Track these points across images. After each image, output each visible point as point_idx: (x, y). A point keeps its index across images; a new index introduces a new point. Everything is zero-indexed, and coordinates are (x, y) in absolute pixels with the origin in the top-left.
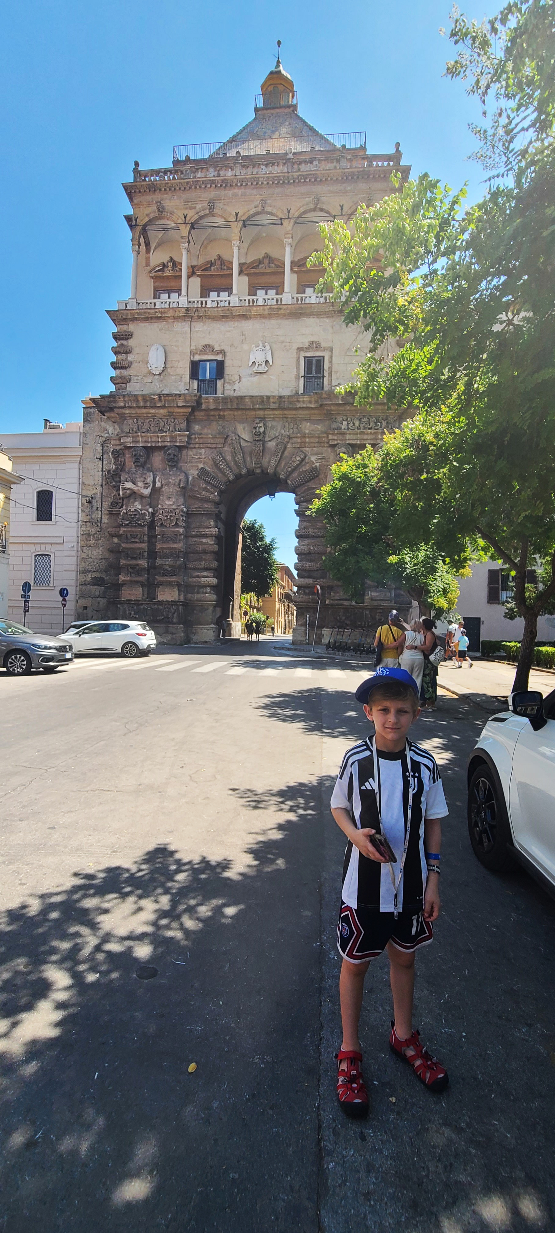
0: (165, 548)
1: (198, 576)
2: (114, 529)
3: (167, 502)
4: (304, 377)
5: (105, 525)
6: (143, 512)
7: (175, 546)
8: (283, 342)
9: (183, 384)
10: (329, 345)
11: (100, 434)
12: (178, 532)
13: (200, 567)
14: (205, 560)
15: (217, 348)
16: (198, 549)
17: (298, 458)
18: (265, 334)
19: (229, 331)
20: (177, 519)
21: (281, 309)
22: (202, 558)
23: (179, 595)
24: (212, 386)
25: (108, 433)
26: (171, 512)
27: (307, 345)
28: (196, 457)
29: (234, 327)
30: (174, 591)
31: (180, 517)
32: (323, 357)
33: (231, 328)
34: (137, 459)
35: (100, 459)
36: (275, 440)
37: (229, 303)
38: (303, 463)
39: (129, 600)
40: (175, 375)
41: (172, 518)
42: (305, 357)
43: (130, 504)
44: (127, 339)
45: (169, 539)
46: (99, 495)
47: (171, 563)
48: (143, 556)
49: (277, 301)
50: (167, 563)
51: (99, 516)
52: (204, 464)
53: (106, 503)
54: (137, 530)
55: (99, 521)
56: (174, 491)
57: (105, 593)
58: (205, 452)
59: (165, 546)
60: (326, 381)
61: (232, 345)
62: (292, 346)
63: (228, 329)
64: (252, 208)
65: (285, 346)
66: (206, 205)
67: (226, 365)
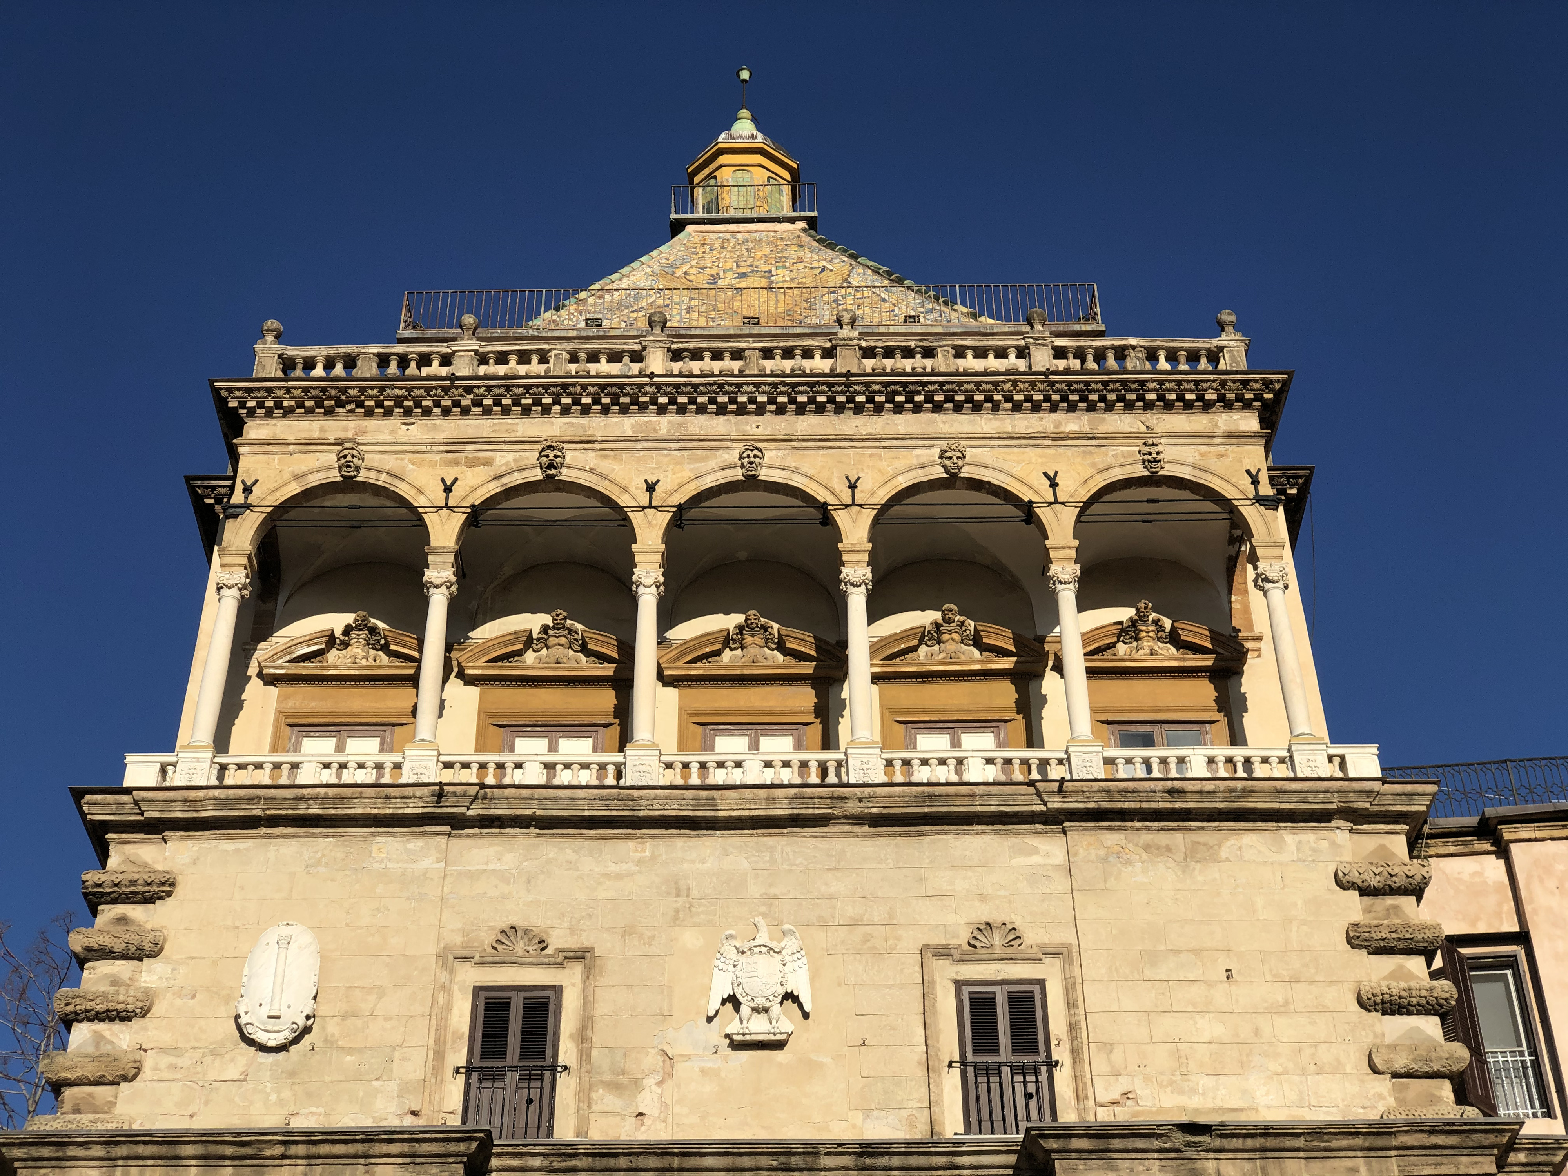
4: (964, 1063)
8: (854, 923)
9: (394, 1086)
10: (1064, 936)
15: (558, 940)
18: (773, 891)
19: (618, 877)
21: (843, 799)
24: (535, 1094)
27: (963, 937)
29: (639, 862)
32: (1042, 983)
33: (624, 866)
37: (619, 775)
40: (360, 1051)
42: (959, 985)
44: (148, 899)
49: (824, 770)
60: (1063, 1079)
61: (629, 931)
62: (898, 939)
63: (613, 868)
64: (712, 472)
65: (867, 938)
66: (531, 456)
67: (601, 1009)
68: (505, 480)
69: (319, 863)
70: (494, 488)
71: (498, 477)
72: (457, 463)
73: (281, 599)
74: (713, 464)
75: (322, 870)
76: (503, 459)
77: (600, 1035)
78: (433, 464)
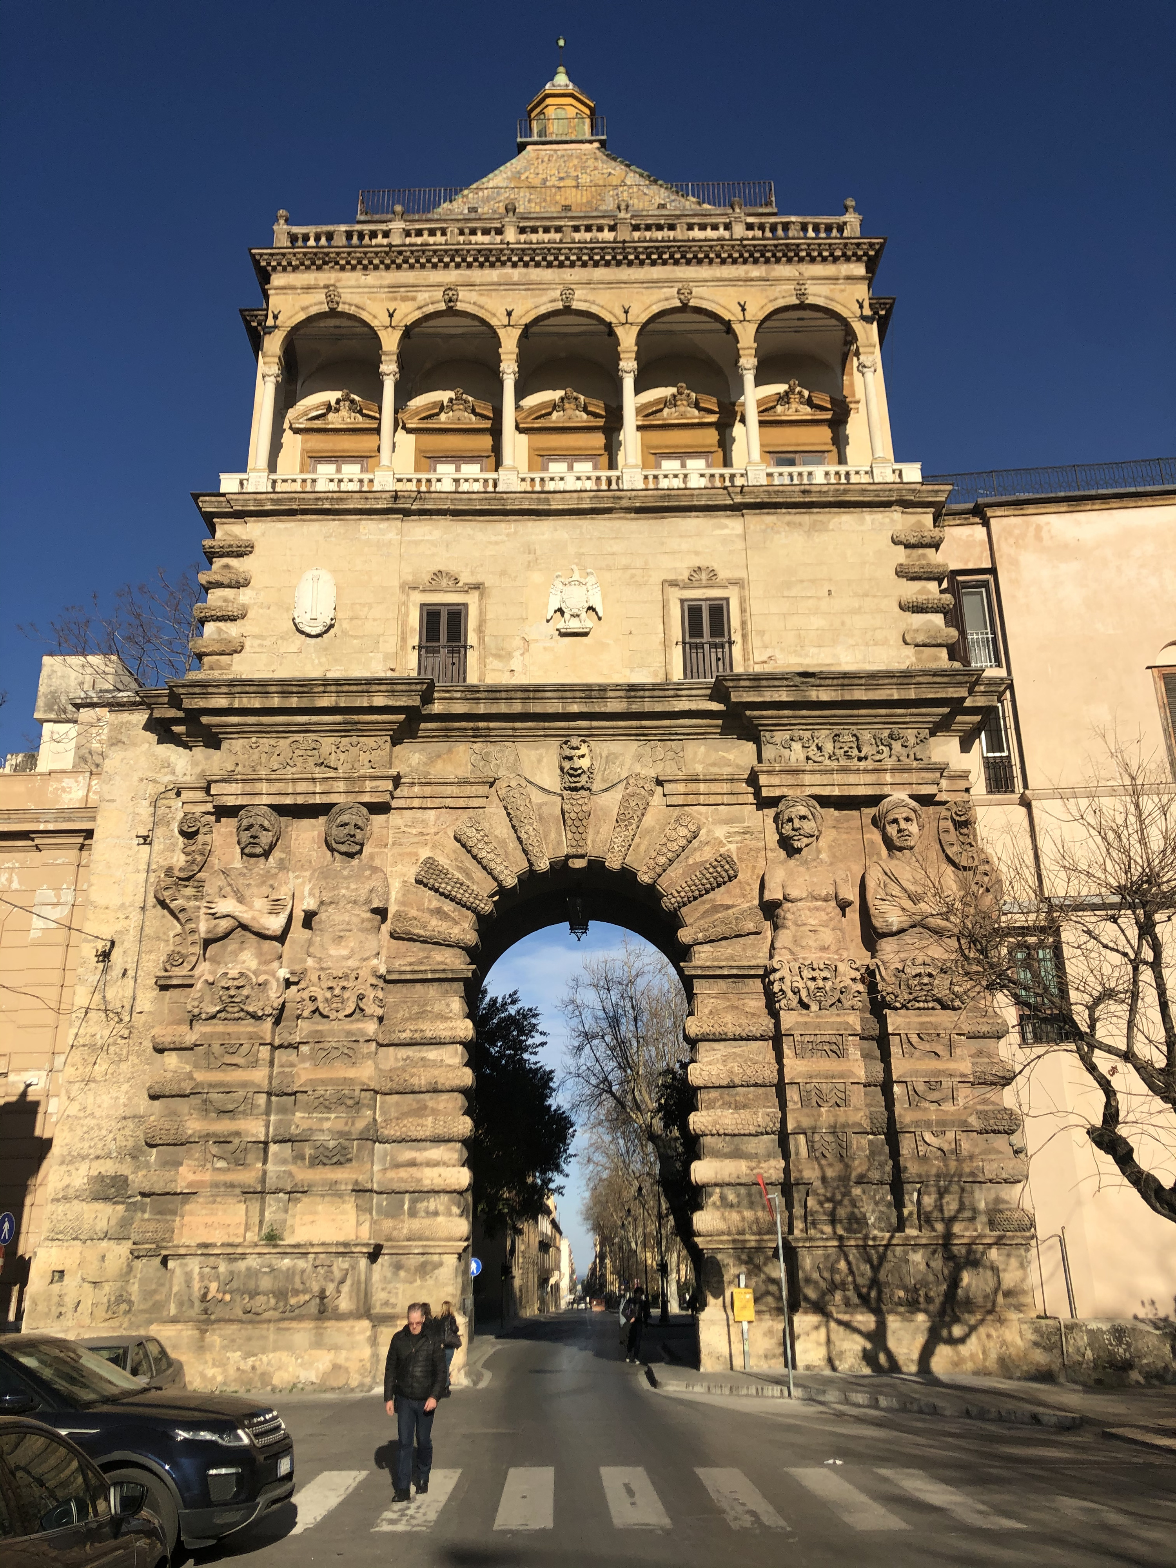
0: (323, 1082)
1: (413, 1164)
2: (170, 1030)
3: (333, 952)
4: (684, 643)
5: (143, 1017)
6: (261, 979)
7: (351, 1073)
8: (626, 568)
9: (381, 656)
10: (741, 574)
11: (150, 775)
12: (362, 1032)
13: (421, 1134)
14: (435, 1112)
16: (415, 1081)
17: (683, 831)
18: (582, 550)
19: (496, 543)
20: (361, 997)
21: (620, 498)
22: (425, 1107)
23: (359, 1224)
24: (456, 660)
25: (173, 773)
26: (346, 977)
27: (685, 575)
28: (414, 831)
29: (508, 535)
30: (343, 1213)
31: (370, 989)
32: (727, 599)
33: (500, 537)
34: (251, 837)
35: (145, 838)
36: (621, 787)
37: (495, 486)
38: (695, 843)
39: (206, 1246)
40: (361, 637)
41: (346, 995)
42: (682, 601)
43: (228, 959)
44: (240, 555)
45: (336, 1053)
46: (133, 934)
47: (340, 1126)
48: (253, 1106)
49: (609, 482)
50: (326, 1125)
51: (129, 993)
52: (434, 846)
53: (153, 956)
54: (242, 1029)
55: (128, 1007)
56: (355, 920)
57: (125, 1223)
58: (438, 818)
59: (323, 1074)
60: (737, 650)
61: (503, 573)
62: (650, 576)
63: (493, 538)
64: (544, 304)
65: (633, 576)
66: (439, 294)
67: (490, 616)
68: (424, 310)
69: (331, 536)
70: (418, 315)
71: (420, 308)
72: (395, 299)
73: (299, 383)
74: (545, 299)
75: (333, 539)
76: (423, 297)
77: (490, 629)
78: (382, 300)
